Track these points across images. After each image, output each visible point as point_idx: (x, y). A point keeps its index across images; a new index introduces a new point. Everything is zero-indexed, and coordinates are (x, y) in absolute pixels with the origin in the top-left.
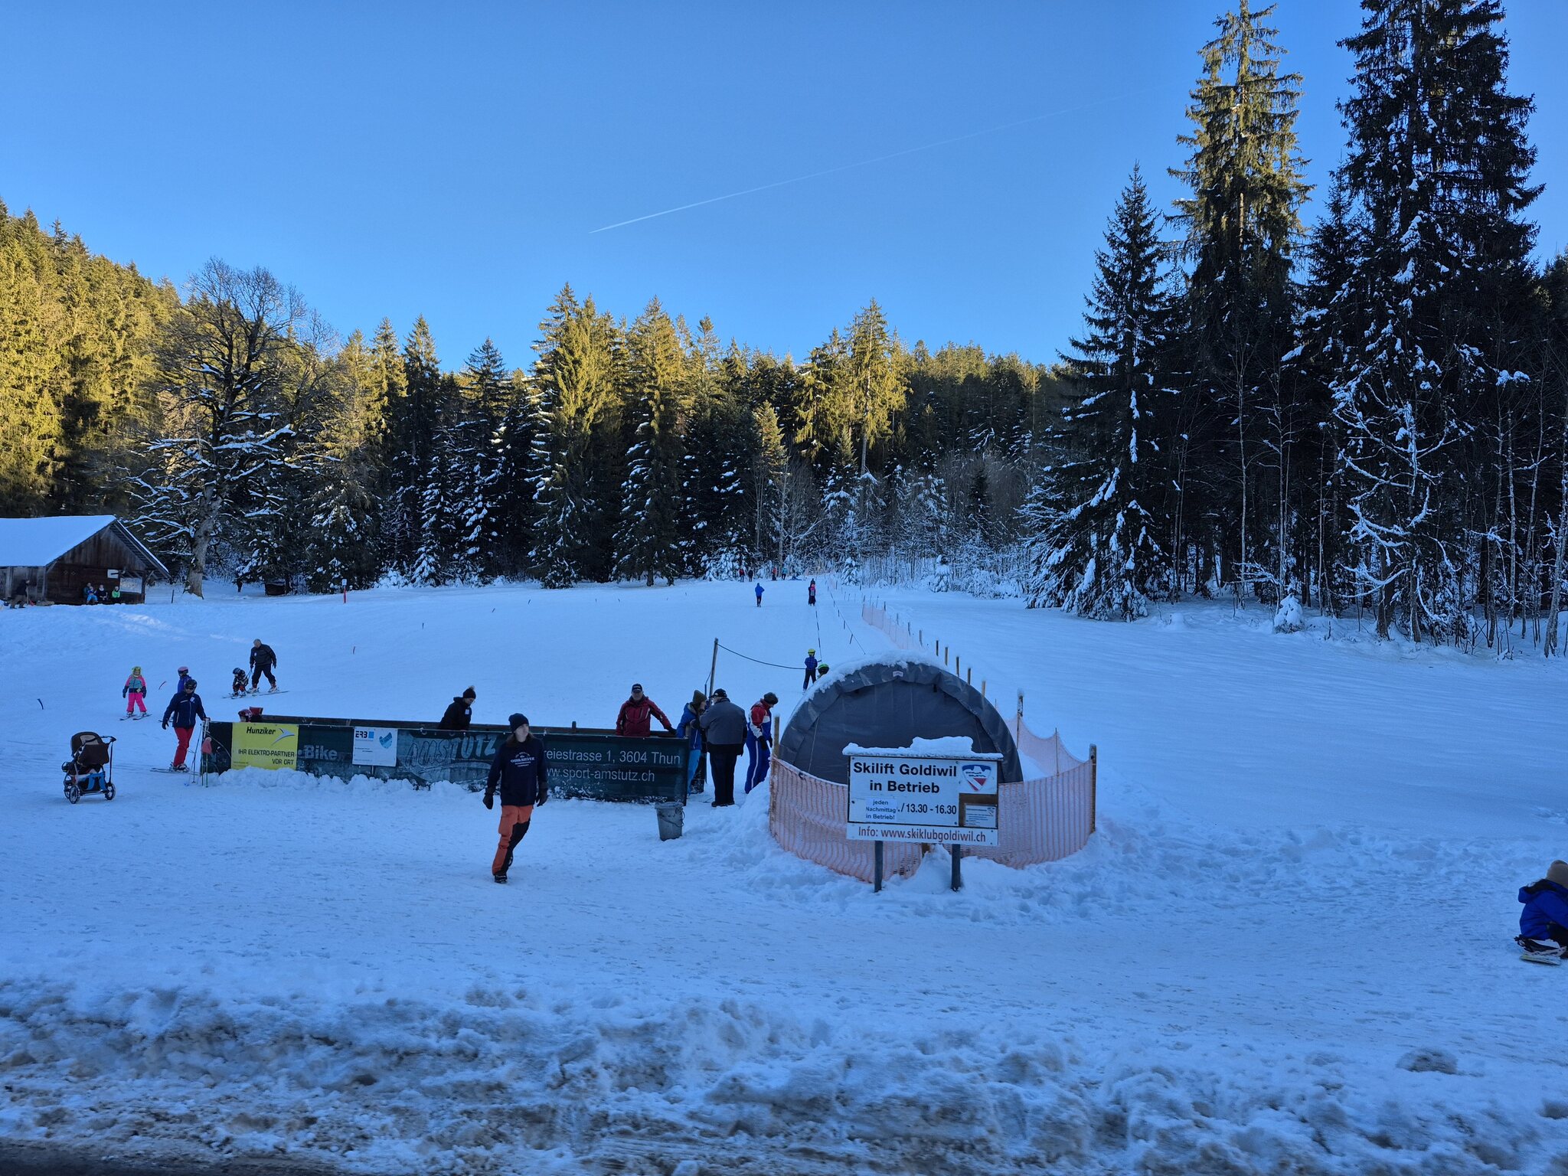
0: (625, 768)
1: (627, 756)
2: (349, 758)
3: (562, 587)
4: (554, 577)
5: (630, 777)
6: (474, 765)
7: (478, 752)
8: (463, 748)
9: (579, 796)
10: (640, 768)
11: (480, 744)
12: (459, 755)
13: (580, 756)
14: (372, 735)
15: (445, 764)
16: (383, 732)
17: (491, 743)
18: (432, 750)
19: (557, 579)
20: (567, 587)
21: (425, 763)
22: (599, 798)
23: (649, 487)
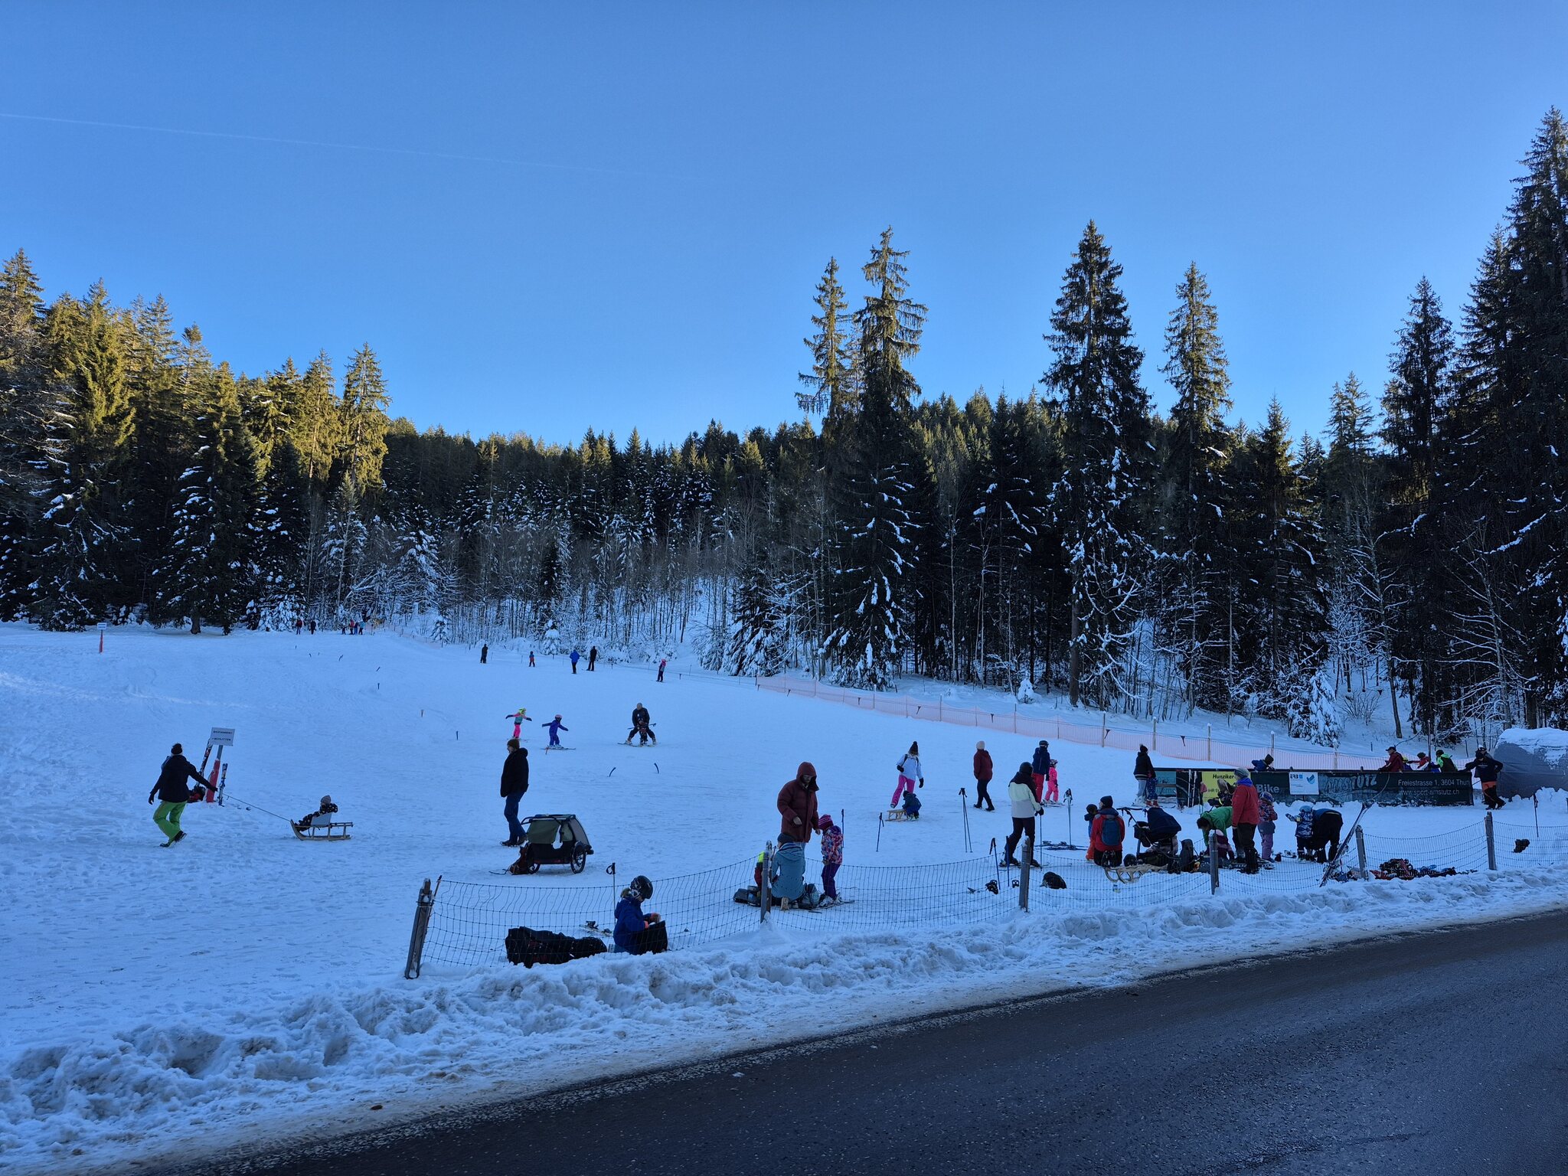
0: (1445, 788)
1: (1444, 782)
2: (1288, 791)
3: (74, 630)
4: (63, 616)
5: (1447, 793)
6: (1365, 791)
7: (1367, 784)
8: (1358, 782)
9: (1424, 804)
10: (1452, 788)
11: (1368, 779)
12: (1356, 786)
13: (1422, 784)
14: (1301, 777)
15: (1348, 791)
16: (1310, 775)
17: (1374, 779)
18: (1340, 784)
19: (67, 619)
20: (79, 630)
21: (1336, 791)
22: (1434, 805)
23: (211, 520)
